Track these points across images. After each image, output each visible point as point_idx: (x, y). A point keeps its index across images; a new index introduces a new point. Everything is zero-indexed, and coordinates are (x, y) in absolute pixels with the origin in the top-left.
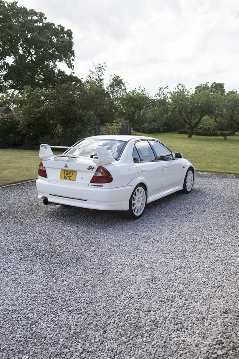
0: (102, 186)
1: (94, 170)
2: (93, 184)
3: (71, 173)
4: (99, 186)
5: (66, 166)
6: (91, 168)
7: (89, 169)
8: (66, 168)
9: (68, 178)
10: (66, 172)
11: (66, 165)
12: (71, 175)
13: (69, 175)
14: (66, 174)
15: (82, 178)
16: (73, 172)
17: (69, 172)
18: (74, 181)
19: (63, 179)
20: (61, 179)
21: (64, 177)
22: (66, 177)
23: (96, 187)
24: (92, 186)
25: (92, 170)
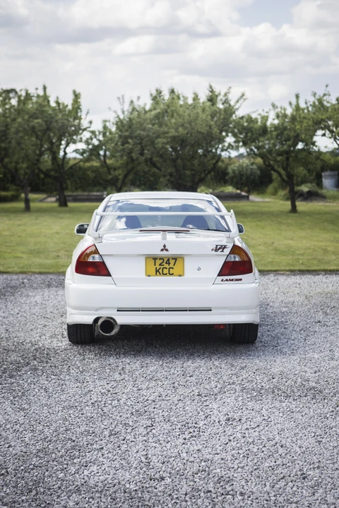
0: (241, 280)
1: (227, 251)
2: (225, 278)
3: (172, 262)
4: (237, 280)
5: (164, 248)
6: (221, 248)
7: (216, 250)
8: (164, 252)
9: (166, 271)
10: (158, 262)
11: (165, 246)
12: (171, 265)
13: (166, 266)
14: (160, 265)
15: (199, 269)
16: (176, 259)
17: (165, 260)
18: (180, 276)
19: (153, 276)
20: (149, 276)
21: (156, 272)
22: (161, 271)
23: (229, 282)
24: (222, 280)
25: (222, 251)
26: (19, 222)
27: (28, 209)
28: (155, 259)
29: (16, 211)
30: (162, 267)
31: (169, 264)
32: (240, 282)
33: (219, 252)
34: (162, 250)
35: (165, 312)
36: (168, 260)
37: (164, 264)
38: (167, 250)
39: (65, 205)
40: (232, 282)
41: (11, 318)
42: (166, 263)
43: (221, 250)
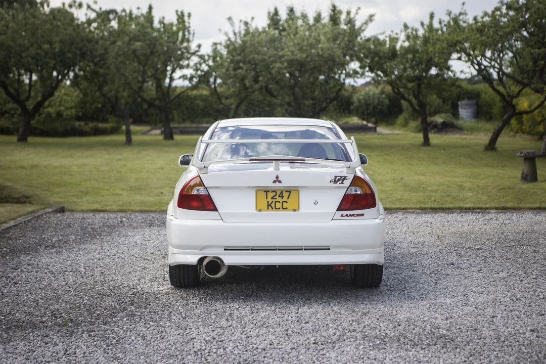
0: (363, 215)
1: (347, 183)
2: (345, 213)
3: (286, 195)
4: (358, 215)
5: (277, 180)
6: (340, 179)
7: (335, 181)
8: (277, 184)
9: (279, 205)
10: (270, 195)
12: (285, 199)
13: (279, 199)
14: (272, 198)
15: (316, 203)
16: (290, 192)
17: (278, 193)
18: (295, 210)
19: (264, 210)
20: (260, 211)
21: (268, 206)
22: (273, 205)
23: (350, 218)
24: (342, 216)
25: (342, 183)
26: (118, 157)
27: (129, 142)
28: (267, 192)
29: (116, 145)
30: (274, 201)
31: (282, 197)
32: (362, 217)
33: (338, 184)
34: (275, 182)
35: (277, 251)
36: (282, 193)
37: (277, 197)
38: (280, 182)
39: (171, 138)
40: (353, 218)
41: (107, 260)
42: (279, 196)
43: (340, 182)
